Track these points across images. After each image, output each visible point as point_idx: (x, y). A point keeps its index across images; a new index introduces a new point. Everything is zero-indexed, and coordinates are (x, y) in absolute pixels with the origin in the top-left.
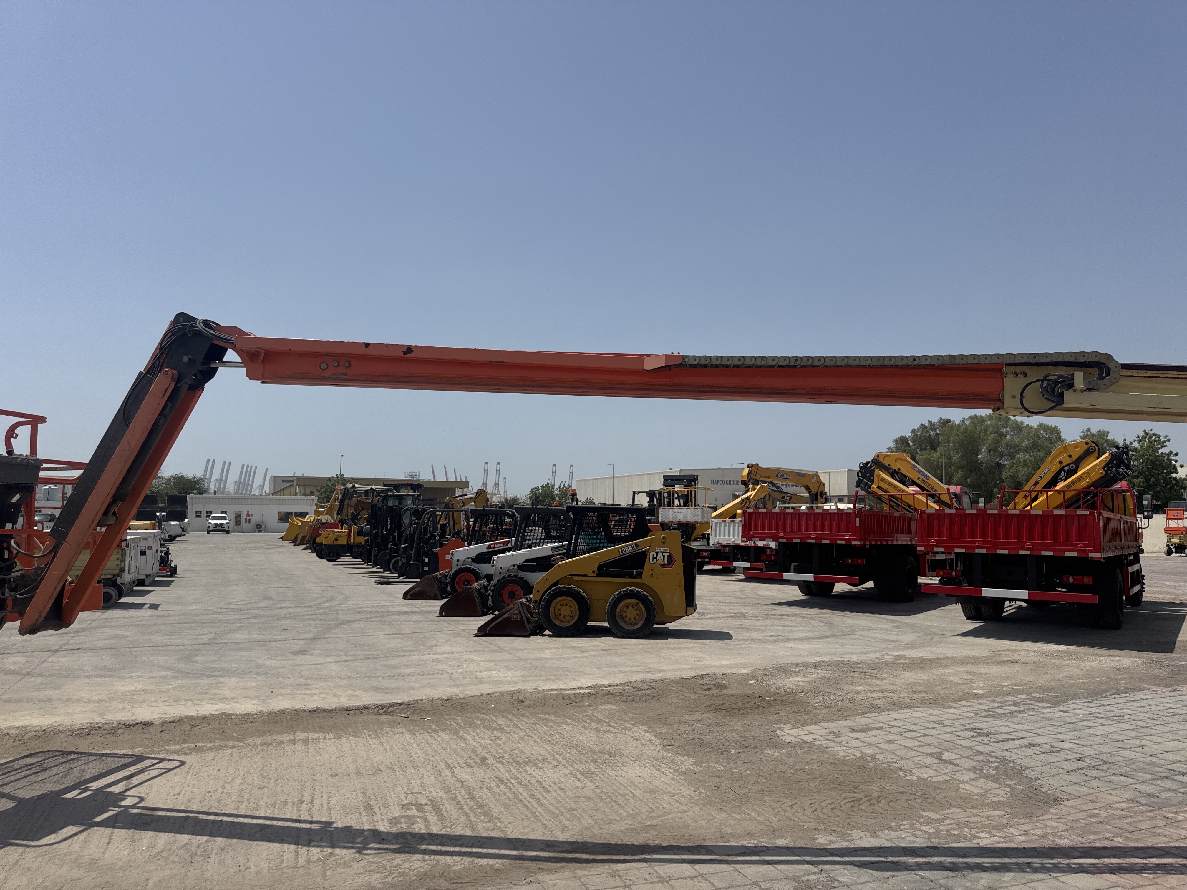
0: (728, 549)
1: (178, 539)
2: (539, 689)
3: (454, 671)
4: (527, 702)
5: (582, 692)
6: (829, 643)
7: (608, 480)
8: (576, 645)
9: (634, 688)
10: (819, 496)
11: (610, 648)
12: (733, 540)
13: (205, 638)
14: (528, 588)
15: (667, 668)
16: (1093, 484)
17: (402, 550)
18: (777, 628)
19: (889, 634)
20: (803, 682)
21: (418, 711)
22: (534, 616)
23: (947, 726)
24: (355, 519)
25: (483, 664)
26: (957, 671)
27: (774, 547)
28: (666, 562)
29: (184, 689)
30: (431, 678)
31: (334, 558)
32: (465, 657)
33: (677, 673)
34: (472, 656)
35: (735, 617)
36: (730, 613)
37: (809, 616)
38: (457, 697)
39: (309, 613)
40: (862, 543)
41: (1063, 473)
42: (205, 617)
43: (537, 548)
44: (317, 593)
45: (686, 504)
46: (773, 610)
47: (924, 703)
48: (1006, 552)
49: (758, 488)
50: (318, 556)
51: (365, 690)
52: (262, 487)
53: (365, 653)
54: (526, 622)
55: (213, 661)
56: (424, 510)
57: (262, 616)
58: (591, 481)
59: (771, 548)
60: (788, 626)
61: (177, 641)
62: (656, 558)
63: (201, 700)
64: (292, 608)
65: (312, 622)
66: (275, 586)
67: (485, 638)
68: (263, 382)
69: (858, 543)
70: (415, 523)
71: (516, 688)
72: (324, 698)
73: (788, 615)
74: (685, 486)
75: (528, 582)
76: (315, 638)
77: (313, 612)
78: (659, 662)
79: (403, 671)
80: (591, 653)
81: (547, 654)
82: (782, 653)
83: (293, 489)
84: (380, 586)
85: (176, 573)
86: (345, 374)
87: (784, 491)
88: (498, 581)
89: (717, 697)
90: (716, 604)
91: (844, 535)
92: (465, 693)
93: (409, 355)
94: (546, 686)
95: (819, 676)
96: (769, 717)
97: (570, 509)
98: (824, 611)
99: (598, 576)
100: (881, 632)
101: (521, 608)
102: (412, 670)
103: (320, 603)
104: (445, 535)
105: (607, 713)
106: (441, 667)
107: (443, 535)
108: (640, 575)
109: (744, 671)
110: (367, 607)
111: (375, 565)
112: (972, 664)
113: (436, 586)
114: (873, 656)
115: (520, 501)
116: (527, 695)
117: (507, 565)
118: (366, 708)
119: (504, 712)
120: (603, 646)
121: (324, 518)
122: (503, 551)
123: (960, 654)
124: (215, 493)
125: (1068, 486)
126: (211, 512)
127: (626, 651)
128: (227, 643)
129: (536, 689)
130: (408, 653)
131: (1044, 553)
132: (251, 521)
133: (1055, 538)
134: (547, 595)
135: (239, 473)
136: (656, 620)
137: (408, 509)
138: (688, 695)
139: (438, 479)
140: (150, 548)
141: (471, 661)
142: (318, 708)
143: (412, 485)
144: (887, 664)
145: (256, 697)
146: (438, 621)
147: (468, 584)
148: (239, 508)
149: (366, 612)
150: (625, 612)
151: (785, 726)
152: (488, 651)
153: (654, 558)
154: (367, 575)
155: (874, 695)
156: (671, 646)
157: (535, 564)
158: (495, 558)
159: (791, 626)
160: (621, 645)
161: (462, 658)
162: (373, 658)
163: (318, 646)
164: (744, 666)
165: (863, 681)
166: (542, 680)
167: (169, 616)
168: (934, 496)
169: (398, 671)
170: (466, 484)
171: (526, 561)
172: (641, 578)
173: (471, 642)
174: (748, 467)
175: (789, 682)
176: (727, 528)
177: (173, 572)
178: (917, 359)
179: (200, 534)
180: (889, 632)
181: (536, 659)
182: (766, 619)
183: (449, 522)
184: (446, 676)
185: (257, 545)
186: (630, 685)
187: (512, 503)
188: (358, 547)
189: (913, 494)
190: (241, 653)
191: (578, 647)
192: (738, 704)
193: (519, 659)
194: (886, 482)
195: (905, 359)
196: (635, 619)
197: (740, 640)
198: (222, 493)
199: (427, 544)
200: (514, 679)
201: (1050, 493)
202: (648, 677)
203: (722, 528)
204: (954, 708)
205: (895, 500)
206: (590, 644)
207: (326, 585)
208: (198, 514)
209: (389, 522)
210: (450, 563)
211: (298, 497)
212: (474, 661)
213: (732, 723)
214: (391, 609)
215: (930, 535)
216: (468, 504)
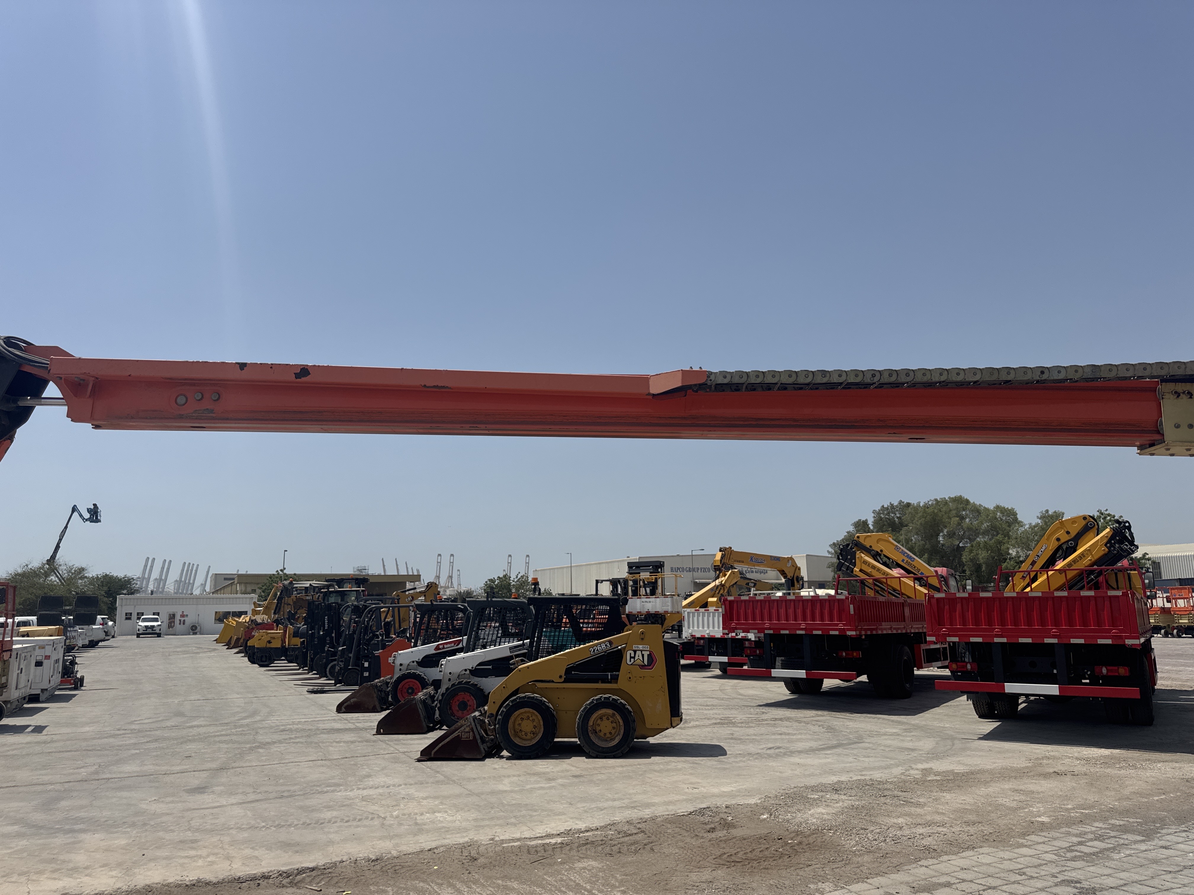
0: (702, 641)
1: (100, 644)
2: (497, 839)
3: (388, 814)
4: (482, 860)
5: (553, 841)
6: (839, 755)
7: (565, 570)
8: (541, 770)
9: (619, 833)
10: (795, 582)
11: (584, 773)
12: (708, 632)
13: (83, 773)
14: (482, 698)
15: (656, 800)
16: (1097, 562)
17: (339, 653)
18: (773, 737)
19: (903, 740)
20: (828, 814)
21: (335, 880)
22: (489, 733)
23: (1032, 877)
24: (292, 618)
25: (424, 802)
26: (1003, 790)
27: (753, 639)
28: (646, 662)
29: (25, 854)
30: (358, 826)
31: (266, 663)
32: (403, 792)
33: (671, 807)
34: (412, 791)
35: (722, 724)
36: (716, 719)
37: (805, 720)
38: (389, 856)
39: (223, 733)
40: (858, 633)
41: (1061, 551)
42: (95, 742)
43: (492, 648)
44: (238, 707)
45: (653, 593)
46: (763, 713)
47: (987, 840)
48: (1029, 640)
49: (728, 574)
50: (250, 660)
51: (269, 848)
52: (204, 585)
53: (279, 788)
54: (479, 741)
55: (82, 807)
56: (366, 607)
57: (165, 739)
58: (548, 571)
59: (749, 640)
60: (785, 734)
61: (46, 778)
62: (634, 658)
63: (40, 872)
64: (205, 726)
65: (222, 745)
66: (192, 698)
67: (429, 763)
68: (97, 427)
69: (854, 633)
70: (355, 622)
71: (466, 839)
72: (212, 863)
73: (781, 719)
74: (651, 573)
75: (482, 690)
76: (222, 769)
77: (229, 732)
78: (645, 792)
79: (322, 816)
80: (560, 781)
81: (505, 785)
82: (790, 772)
83: (234, 587)
84: (313, 695)
85: (82, 685)
86: (212, 411)
87: (748, 577)
88: (447, 689)
89: (725, 841)
90: (698, 707)
91: (837, 625)
92: (400, 849)
93: (304, 379)
94: (505, 834)
95: (846, 805)
96: (801, 873)
97: (531, 601)
98: (820, 713)
99: (565, 682)
100: (892, 737)
101: (473, 724)
102: (335, 813)
103: (239, 720)
104: (389, 634)
105: (587, 874)
106: (372, 808)
107: (388, 635)
108: (615, 679)
109: (752, 801)
110: (293, 723)
111: (311, 670)
112: (1016, 778)
113: (375, 695)
114: (897, 771)
115: (475, 594)
116: (482, 849)
117: (457, 669)
118: (265, 877)
119: (451, 877)
120: (575, 771)
121: (259, 618)
122: (453, 653)
123: (995, 765)
124: (152, 593)
125: (1069, 564)
126: (143, 614)
127: (603, 776)
128: (109, 779)
129: (492, 839)
130: (332, 788)
131: (1073, 641)
132: (186, 623)
133: (1085, 623)
134: (505, 707)
135: (180, 571)
136: (636, 734)
137: (348, 607)
138: (688, 840)
139: (388, 573)
140: (48, 657)
141: (410, 798)
142: (199, 881)
143: (357, 579)
144: (916, 782)
145: (119, 865)
146: (374, 741)
147: (411, 694)
148: (172, 609)
149: (291, 730)
150: (599, 725)
151: (824, 886)
152: (433, 783)
153: (631, 658)
154: (299, 682)
155: (920, 830)
156: (656, 768)
157: (490, 667)
158: (443, 661)
159: (789, 734)
160: (595, 768)
161: (399, 793)
162: (287, 797)
163: (223, 780)
164: (749, 793)
165: (900, 810)
166: (501, 826)
167: (52, 741)
168: (920, 580)
169: (316, 815)
170: (417, 578)
171: (480, 664)
172: (617, 683)
173: (412, 770)
174: (720, 551)
175: (812, 815)
176: (701, 618)
177: (79, 684)
178: (1046, 371)
179: (129, 637)
180: (901, 738)
181: (493, 793)
182: (759, 725)
183: (394, 620)
184: (376, 822)
185: (187, 649)
186: (613, 828)
187: (465, 597)
188: (294, 649)
189: (899, 578)
190: (119, 794)
191: (544, 773)
192: (754, 853)
193: (471, 794)
194: (869, 565)
195: (1029, 372)
196: (610, 733)
197: (736, 756)
198: (162, 592)
199: (368, 645)
200: (464, 824)
201: (1050, 573)
202: (634, 814)
203: (696, 618)
204: (1026, 846)
205: (879, 584)
206: (558, 769)
207: (252, 696)
208: (128, 616)
209: (326, 621)
210: (391, 669)
211: (239, 595)
212: (414, 799)
213: (754, 885)
214: (321, 726)
215: (941, 623)
216: (417, 599)
